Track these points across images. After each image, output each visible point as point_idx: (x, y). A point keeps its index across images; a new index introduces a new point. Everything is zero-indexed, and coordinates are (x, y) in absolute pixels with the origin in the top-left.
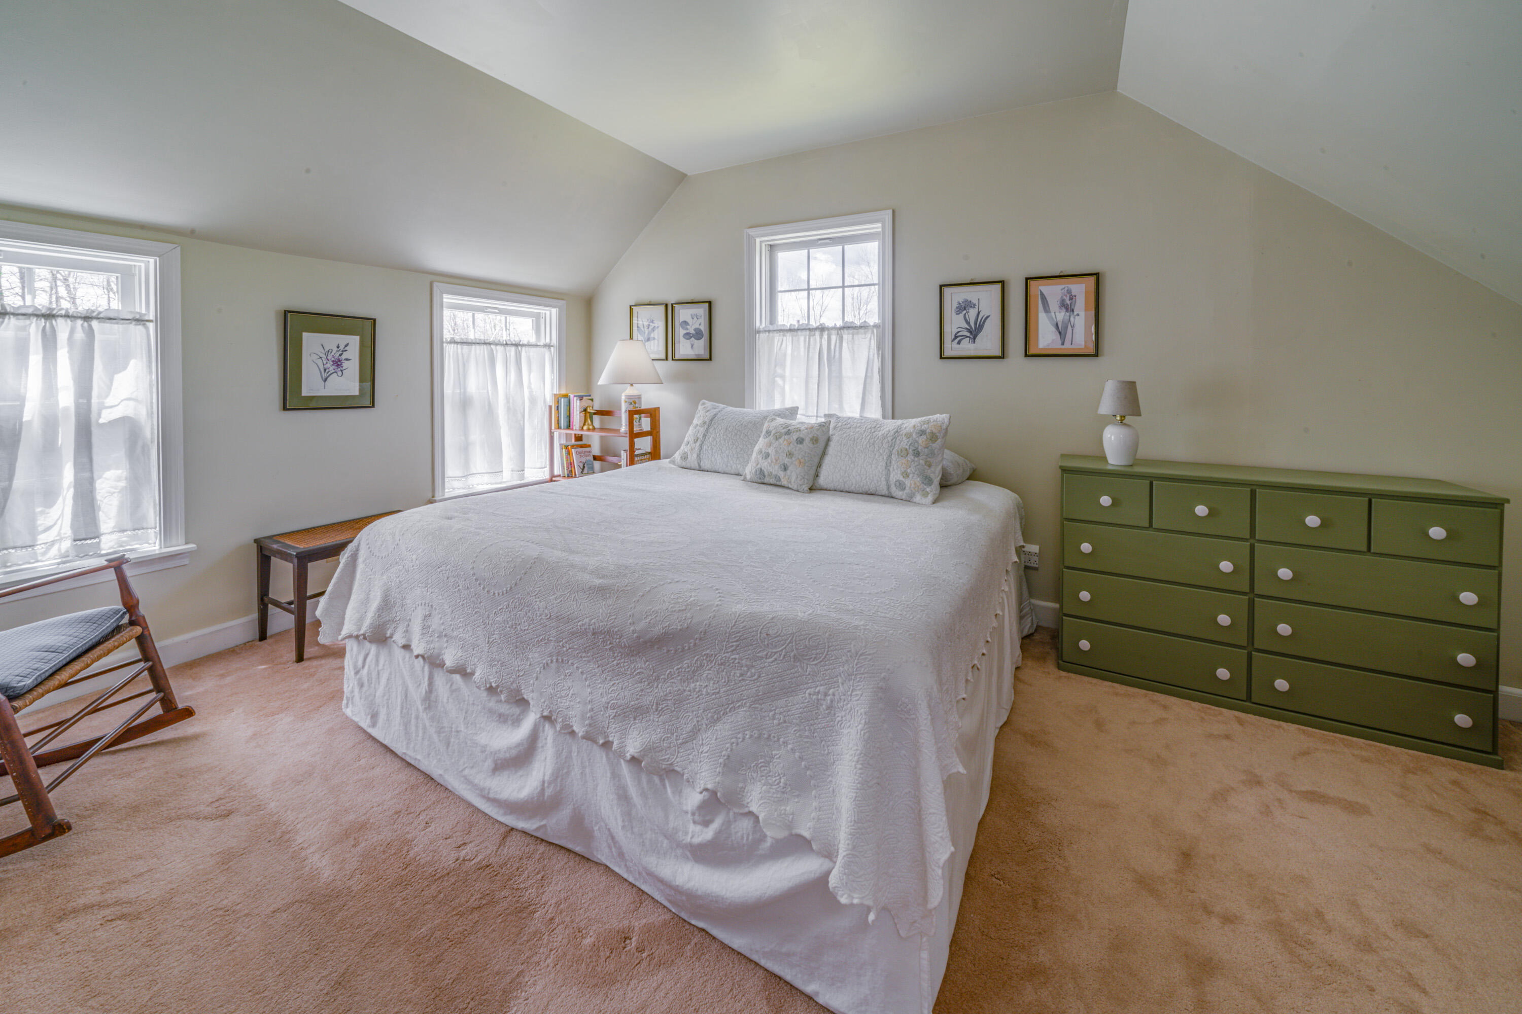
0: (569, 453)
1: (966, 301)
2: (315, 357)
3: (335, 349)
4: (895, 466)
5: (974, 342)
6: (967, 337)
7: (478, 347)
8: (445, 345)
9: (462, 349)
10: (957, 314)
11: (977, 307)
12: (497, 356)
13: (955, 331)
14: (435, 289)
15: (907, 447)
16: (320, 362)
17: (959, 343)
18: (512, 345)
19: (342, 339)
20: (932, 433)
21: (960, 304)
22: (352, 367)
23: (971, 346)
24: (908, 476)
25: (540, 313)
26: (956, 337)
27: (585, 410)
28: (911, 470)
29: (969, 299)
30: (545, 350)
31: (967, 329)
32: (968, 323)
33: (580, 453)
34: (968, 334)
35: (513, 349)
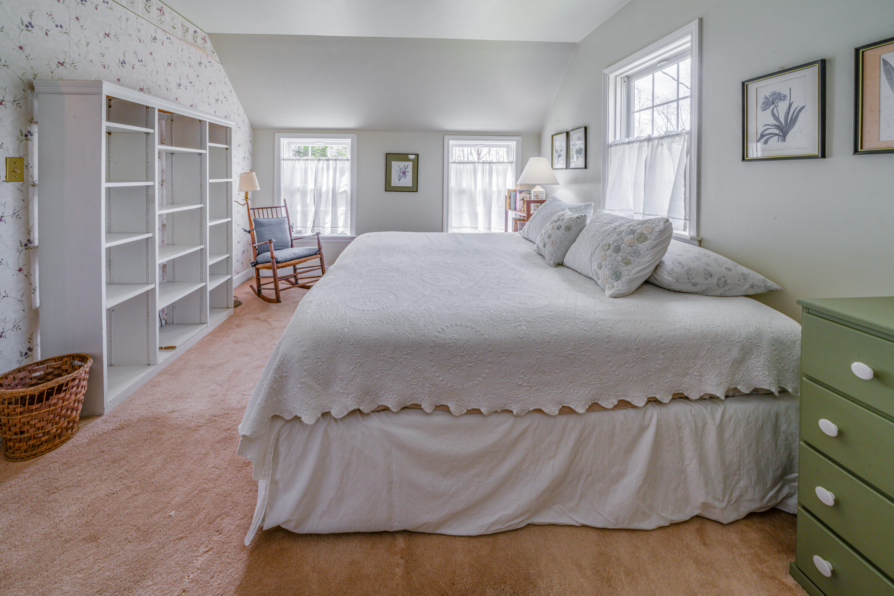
0: (516, 223)
1: (774, 93)
2: (396, 171)
3: (403, 168)
4: (595, 258)
5: (784, 141)
6: (776, 135)
7: (468, 164)
8: (450, 164)
9: (459, 166)
10: (763, 111)
11: (788, 99)
12: (478, 168)
13: (761, 130)
14: (445, 138)
15: (611, 243)
16: (398, 173)
17: (766, 142)
18: (487, 163)
19: (406, 163)
20: (642, 234)
21: (767, 98)
22: (410, 175)
23: (781, 144)
24: (601, 268)
25: (509, 145)
26: (762, 136)
27: (523, 199)
28: (605, 264)
29: (778, 91)
30: (509, 165)
31: (776, 125)
32: (777, 119)
33: (522, 224)
34: (777, 132)
35: (488, 165)
